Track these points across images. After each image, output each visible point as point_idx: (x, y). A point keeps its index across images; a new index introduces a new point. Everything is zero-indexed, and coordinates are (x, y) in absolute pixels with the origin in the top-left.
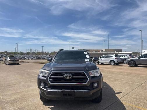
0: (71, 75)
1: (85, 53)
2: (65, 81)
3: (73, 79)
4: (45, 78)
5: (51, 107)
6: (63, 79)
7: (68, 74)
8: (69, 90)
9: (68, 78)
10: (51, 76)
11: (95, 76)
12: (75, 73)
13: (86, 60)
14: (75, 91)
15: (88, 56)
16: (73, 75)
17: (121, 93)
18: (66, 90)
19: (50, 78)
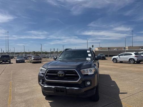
0: (63, 73)
1: (88, 52)
2: (58, 78)
3: (65, 76)
6: (57, 76)
7: (61, 72)
8: (61, 87)
9: (61, 76)
10: (47, 73)
11: (87, 75)
12: (67, 71)
13: (87, 59)
14: (67, 88)
15: (90, 55)
16: (66, 73)
18: (59, 87)
19: (46, 75)
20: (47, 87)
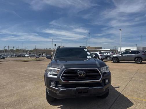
0: (84, 72)
1: (86, 50)
4: (56, 77)
5: (59, 106)
6: (77, 76)
7: (82, 72)
9: (82, 75)
10: (63, 74)
12: (88, 70)
13: (88, 57)
14: (90, 88)
15: (89, 53)
16: (87, 72)
17: (119, 87)
18: (80, 88)
19: (62, 76)
20: (65, 89)
